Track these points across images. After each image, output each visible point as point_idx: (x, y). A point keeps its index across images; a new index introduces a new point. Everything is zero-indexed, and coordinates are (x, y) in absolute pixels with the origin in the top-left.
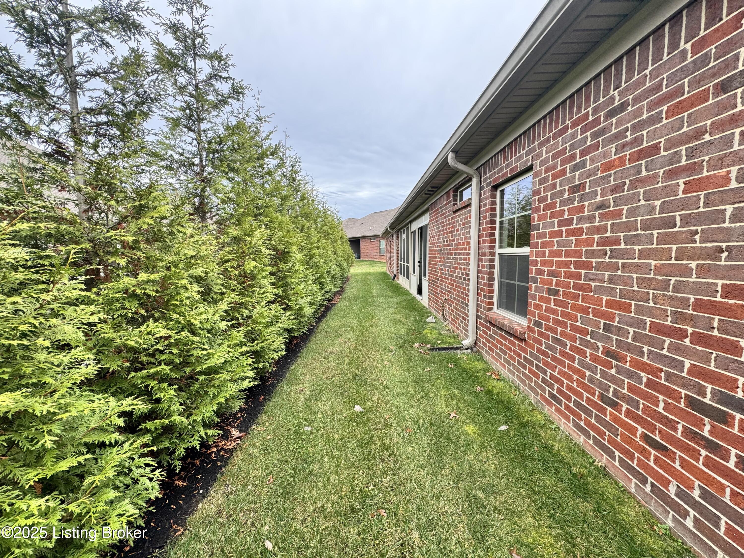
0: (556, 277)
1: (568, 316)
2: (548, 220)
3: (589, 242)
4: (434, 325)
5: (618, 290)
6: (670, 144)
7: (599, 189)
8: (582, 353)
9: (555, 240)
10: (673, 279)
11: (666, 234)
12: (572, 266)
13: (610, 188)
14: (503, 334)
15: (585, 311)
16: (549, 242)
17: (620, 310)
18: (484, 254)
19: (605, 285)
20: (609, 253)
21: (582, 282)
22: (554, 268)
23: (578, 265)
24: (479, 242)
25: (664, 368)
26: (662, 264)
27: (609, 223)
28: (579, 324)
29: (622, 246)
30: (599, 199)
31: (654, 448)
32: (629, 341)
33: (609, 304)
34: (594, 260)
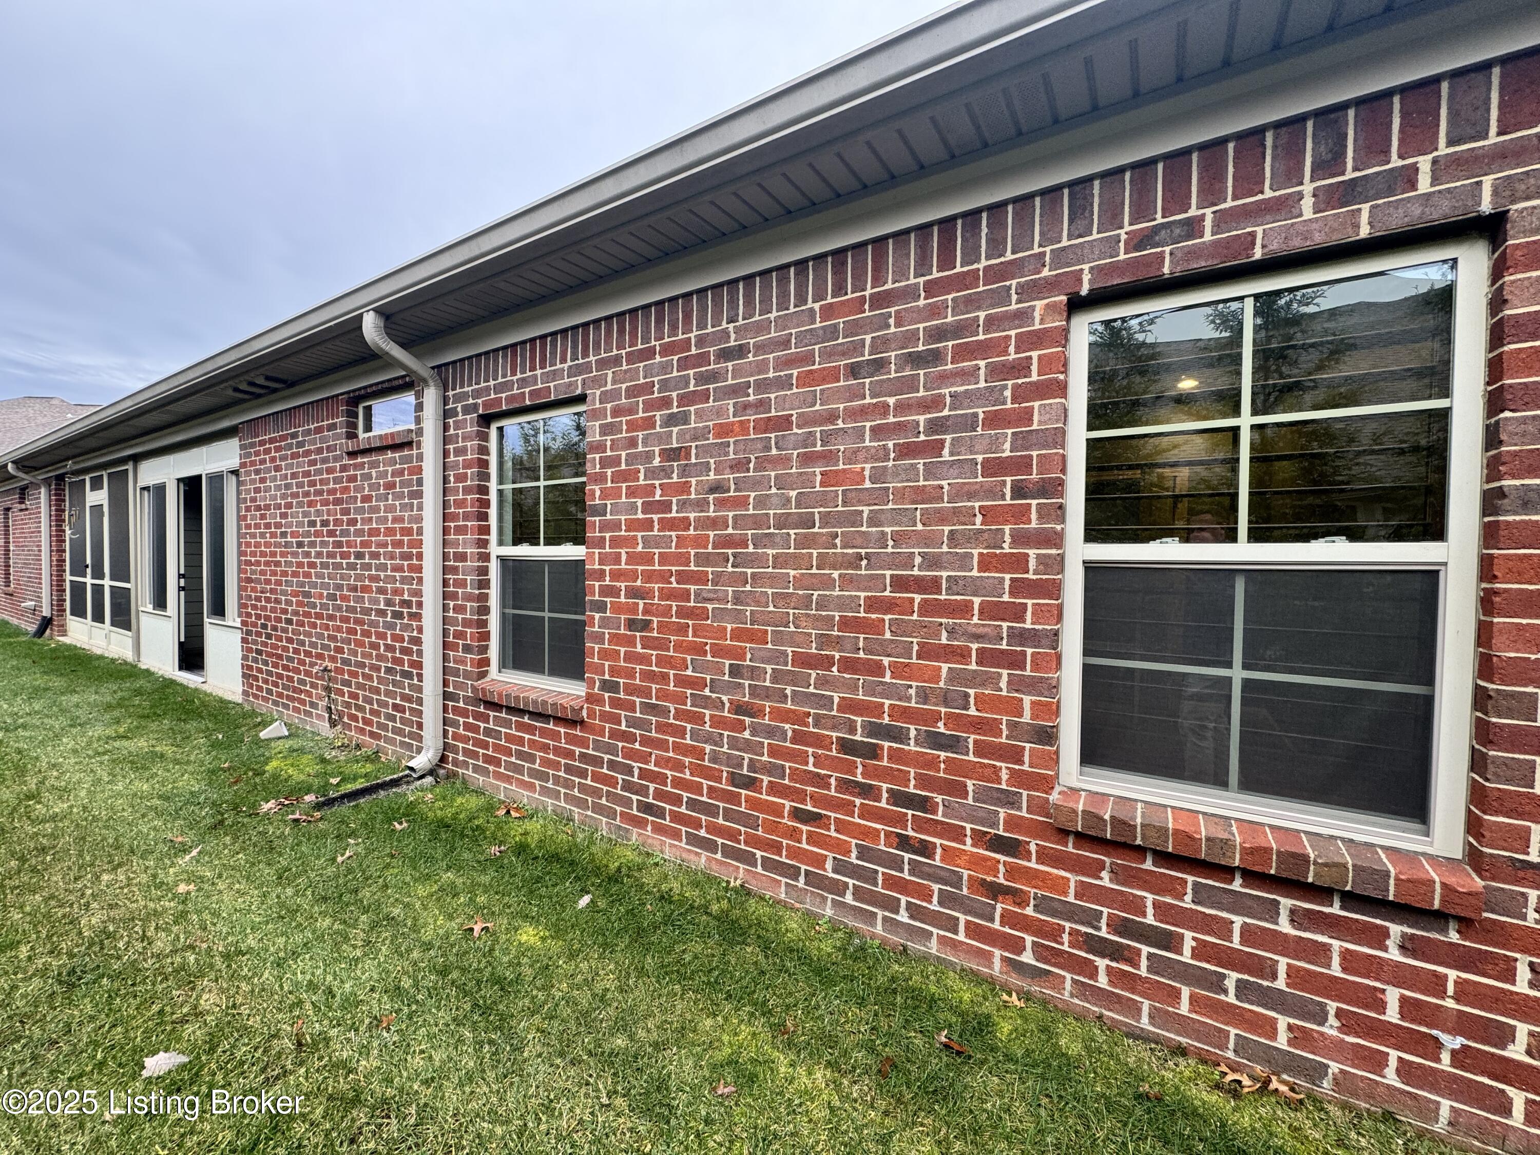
0: (643, 599)
1: (670, 663)
2: (624, 499)
3: (700, 542)
4: (289, 743)
5: (748, 613)
6: (805, 421)
7: (712, 461)
8: (698, 719)
9: (640, 534)
10: (816, 593)
11: (805, 535)
12: (673, 579)
13: (728, 463)
14: (526, 720)
15: (699, 650)
16: (626, 538)
17: (752, 641)
18: (462, 557)
19: (729, 606)
20: (731, 559)
21: (692, 604)
22: (639, 583)
23: (683, 577)
24: (446, 531)
25: (812, 711)
26: (803, 574)
27: (731, 514)
28: (689, 672)
29: (751, 549)
30: (712, 476)
31: (805, 822)
32: (767, 684)
33: (738, 635)
34: (710, 570)
